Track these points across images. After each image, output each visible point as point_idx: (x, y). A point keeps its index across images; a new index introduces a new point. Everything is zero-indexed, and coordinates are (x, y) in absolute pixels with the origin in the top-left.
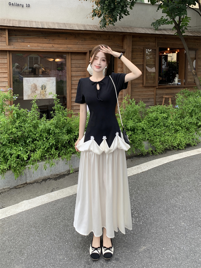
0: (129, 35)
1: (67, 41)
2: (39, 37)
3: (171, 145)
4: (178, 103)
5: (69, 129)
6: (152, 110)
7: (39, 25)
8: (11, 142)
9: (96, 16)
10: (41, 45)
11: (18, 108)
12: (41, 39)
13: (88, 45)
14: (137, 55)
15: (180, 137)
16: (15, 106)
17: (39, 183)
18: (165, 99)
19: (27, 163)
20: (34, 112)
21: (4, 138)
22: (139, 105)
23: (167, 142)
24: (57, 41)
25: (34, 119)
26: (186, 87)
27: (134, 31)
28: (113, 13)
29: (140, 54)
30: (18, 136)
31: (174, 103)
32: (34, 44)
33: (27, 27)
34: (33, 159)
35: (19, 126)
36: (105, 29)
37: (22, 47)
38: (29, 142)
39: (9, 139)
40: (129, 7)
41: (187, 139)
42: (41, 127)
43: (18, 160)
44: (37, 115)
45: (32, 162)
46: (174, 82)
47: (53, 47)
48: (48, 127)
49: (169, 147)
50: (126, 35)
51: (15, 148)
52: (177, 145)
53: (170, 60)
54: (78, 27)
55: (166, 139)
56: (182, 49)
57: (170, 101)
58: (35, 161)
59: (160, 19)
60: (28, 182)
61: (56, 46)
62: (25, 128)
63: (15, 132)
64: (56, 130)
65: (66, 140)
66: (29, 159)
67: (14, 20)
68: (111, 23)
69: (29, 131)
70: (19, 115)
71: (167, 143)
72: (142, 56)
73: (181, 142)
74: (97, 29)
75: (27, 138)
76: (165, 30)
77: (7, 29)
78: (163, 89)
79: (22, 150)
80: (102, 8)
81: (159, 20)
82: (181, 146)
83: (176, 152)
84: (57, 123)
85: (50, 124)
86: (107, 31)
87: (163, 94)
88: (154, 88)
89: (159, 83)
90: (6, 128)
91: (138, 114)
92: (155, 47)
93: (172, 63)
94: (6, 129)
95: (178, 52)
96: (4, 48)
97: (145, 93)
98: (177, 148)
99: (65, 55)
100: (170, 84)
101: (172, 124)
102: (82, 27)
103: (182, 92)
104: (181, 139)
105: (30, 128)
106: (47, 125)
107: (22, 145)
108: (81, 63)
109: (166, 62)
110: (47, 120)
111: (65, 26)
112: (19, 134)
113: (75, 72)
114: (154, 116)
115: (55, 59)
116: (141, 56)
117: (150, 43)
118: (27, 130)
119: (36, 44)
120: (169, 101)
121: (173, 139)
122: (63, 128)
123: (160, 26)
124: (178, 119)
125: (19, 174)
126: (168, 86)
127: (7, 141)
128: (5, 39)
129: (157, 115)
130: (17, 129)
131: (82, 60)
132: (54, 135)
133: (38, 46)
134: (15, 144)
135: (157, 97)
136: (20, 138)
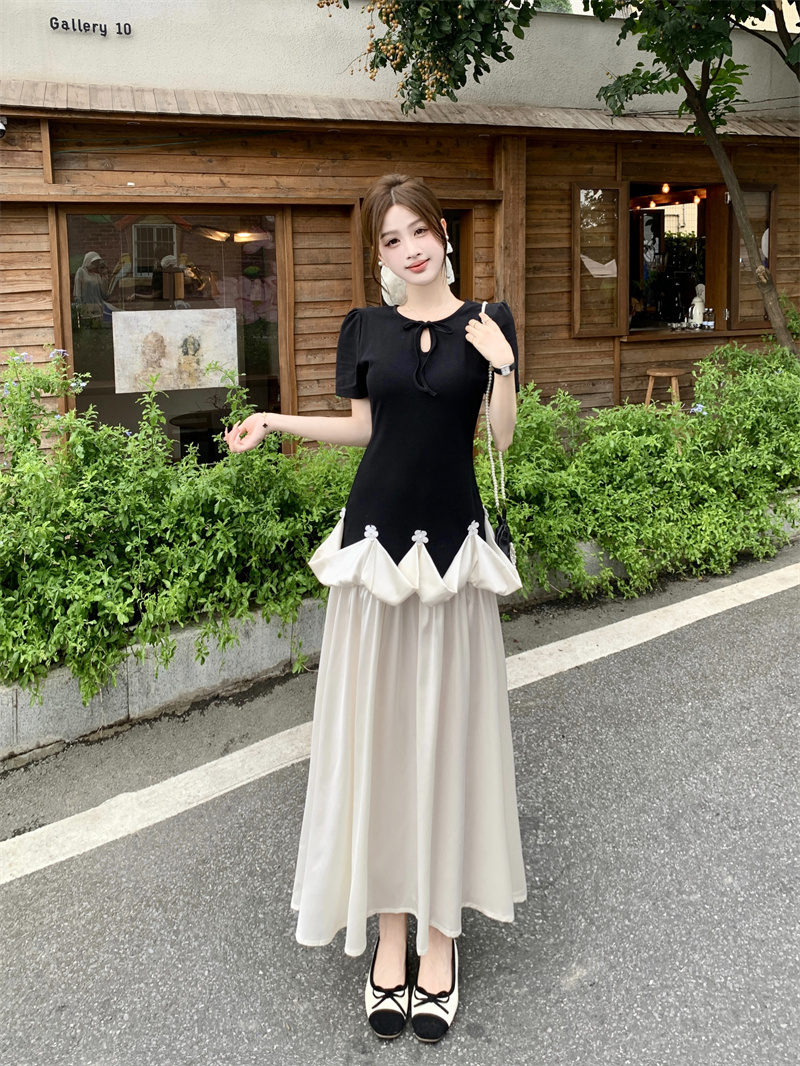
0: (513, 136)
1: (278, 162)
2: (171, 149)
3: (679, 555)
4: (702, 397)
5: (286, 498)
6: (603, 424)
7: (169, 104)
8: (63, 552)
9: (385, 66)
10: (177, 179)
11: (89, 422)
12: (179, 159)
13: (355, 179)
14: (546, 211)
15: (713, 526)
16: (77, 417)
17: (179, 717)
18: (655, 383)
19: (131, 634)
20: (149, 436)
21: (37, 536)
22: (554, 406)
23: (665, 544)
24: (238, 163)
25: (150, 464)
26: (735, 337)
27: (533, 119)
28: (449, 55)
29: (556, 207)
30: (90, 528)
31: (687, 397)
32: (150, 175)
33: (124, 110)
34: (152, 619)
35: (95, 489)
36: (422, 116)
37: (105, 191)
38: (136, 549)
39: (58, 541)
40: (511, 30)
41: (739, 532)
42: (179, 492)
43: (91, 623)
44: (161, 447)
45: (149, 632)
46: (690, 320)
47: (224, 185)
48: (207, 493)
49: (674, 566)
50: (505, 136)
51: (81, 576)
52: (700, 555)
53: (674, 231)
54: (316, 108)
55: (660, 535)
56: (715, 189)
57: (674, 389)
58: (160, 626)
59: (630, 72)
60: (136, 712)
61: (235, 182)
62: (117, 499)
63: (79, 513)
64: (238, 503)
65: (276, 539)
66: (136, 618)
67: (73, 86)
68: (445, 90)
69: (132, 507)
70: (92, 451)
71: (666, 548)
72: (566, 215)
73: (715, 546)
74: (391, 115)
75: (128, 535)
76: (650, 114)
77: (45, 119)
78: (650, 346)
79: (106, 584)
80: (407, 36)
81: (628, 76)
82: (715, 561)
83: (698, 588)
84: (240, 479)
85: (214, 484)
86: (429, 121)
87: (648, 364)
88: (612, 343)
89: (632, 325)
90: (43, 500)
91: (551, 438)
92: (615, 179)
93: (679, 240)
94: (46, 503)
95: (702, 200)
96: (35, 192)
97: (578, 362)
98: (704, 567)
99: (270, 219)
100: (674, 325)
101: (680, 474)
102: (335, 111)
103: (718, 357)
104: (715, 532)
105: (138, 498)
106: (200, 486)
107: (107, 562)
108: (330, 245)
109: (657, 239)
110: (203, 465)
111: (267, 105)
112: (95, 519)
113: (310, 283)
114: (612, 445)
115: (232, 233)
116: (560, 216)
117: (595, 167)
118: (125, 504)
119: (158, 178)
120: (669, 390)
121: (685, 533)
122: (262, 496)
123: (630, 98)
124: (705, 456)
125: (98, 681)
126: (666, 333)
127: (48, 549)
128: (41, 159)
129: (625, 442)
130: (87, 500)
131: (334, 236)
132: (230, 522)
133: (166, 184)
134: (80, 560)
135: (623, 375)
136: (99, 535)
